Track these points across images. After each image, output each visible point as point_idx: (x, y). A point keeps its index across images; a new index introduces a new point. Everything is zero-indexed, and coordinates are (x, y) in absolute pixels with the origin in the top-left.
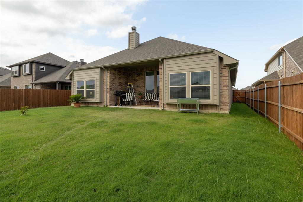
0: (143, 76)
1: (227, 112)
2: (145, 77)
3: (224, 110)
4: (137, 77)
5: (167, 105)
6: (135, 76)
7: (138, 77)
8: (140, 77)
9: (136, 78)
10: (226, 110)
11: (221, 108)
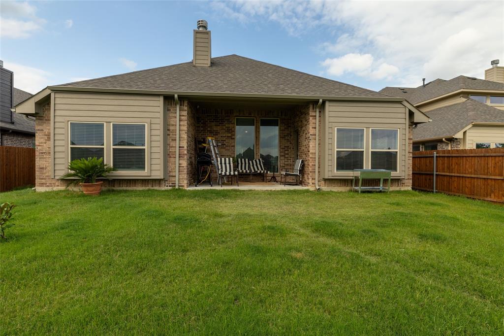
0: (231, 125)
1: (410, 188)
2: (234, 127)
3: (406, 186)
4: (216, 125)
5: (323, 182)
6: (213, 124)
7: (219, 127)
8: (224, 128)
9: (215, 129)
10: (409, 186)
11: (403, 184)
